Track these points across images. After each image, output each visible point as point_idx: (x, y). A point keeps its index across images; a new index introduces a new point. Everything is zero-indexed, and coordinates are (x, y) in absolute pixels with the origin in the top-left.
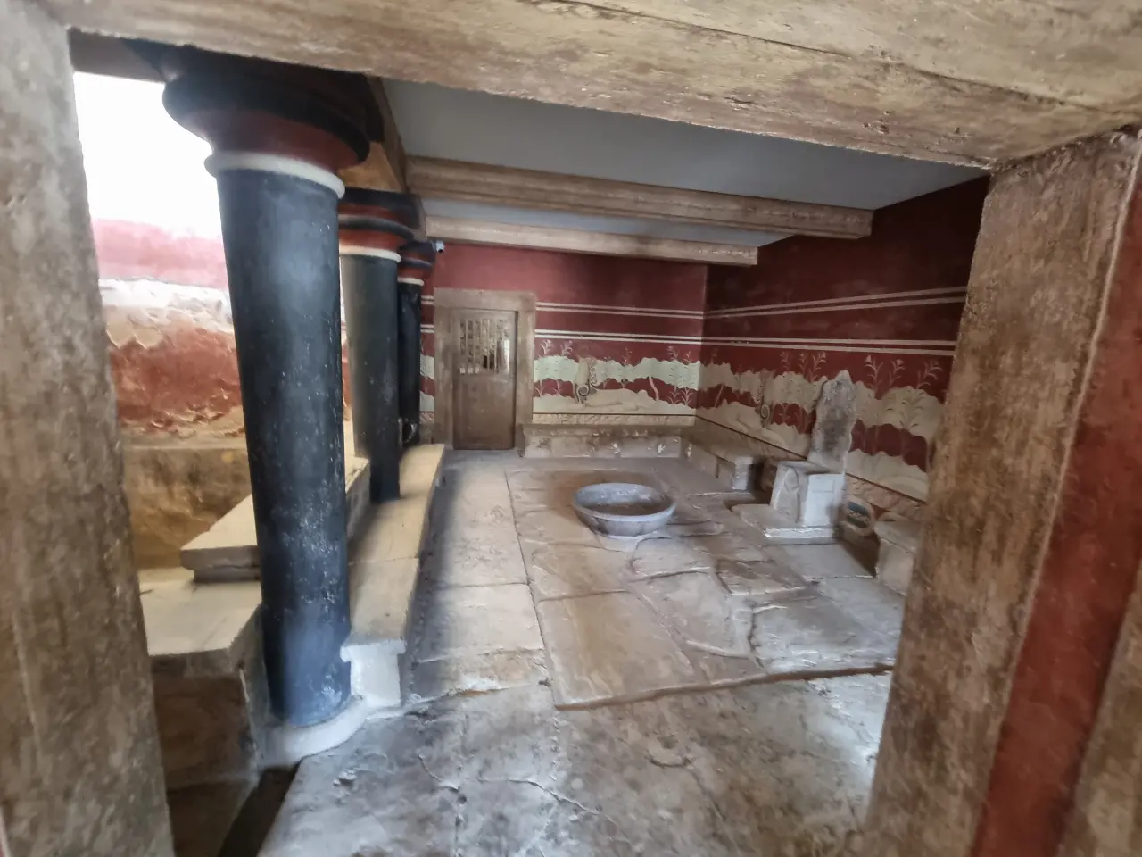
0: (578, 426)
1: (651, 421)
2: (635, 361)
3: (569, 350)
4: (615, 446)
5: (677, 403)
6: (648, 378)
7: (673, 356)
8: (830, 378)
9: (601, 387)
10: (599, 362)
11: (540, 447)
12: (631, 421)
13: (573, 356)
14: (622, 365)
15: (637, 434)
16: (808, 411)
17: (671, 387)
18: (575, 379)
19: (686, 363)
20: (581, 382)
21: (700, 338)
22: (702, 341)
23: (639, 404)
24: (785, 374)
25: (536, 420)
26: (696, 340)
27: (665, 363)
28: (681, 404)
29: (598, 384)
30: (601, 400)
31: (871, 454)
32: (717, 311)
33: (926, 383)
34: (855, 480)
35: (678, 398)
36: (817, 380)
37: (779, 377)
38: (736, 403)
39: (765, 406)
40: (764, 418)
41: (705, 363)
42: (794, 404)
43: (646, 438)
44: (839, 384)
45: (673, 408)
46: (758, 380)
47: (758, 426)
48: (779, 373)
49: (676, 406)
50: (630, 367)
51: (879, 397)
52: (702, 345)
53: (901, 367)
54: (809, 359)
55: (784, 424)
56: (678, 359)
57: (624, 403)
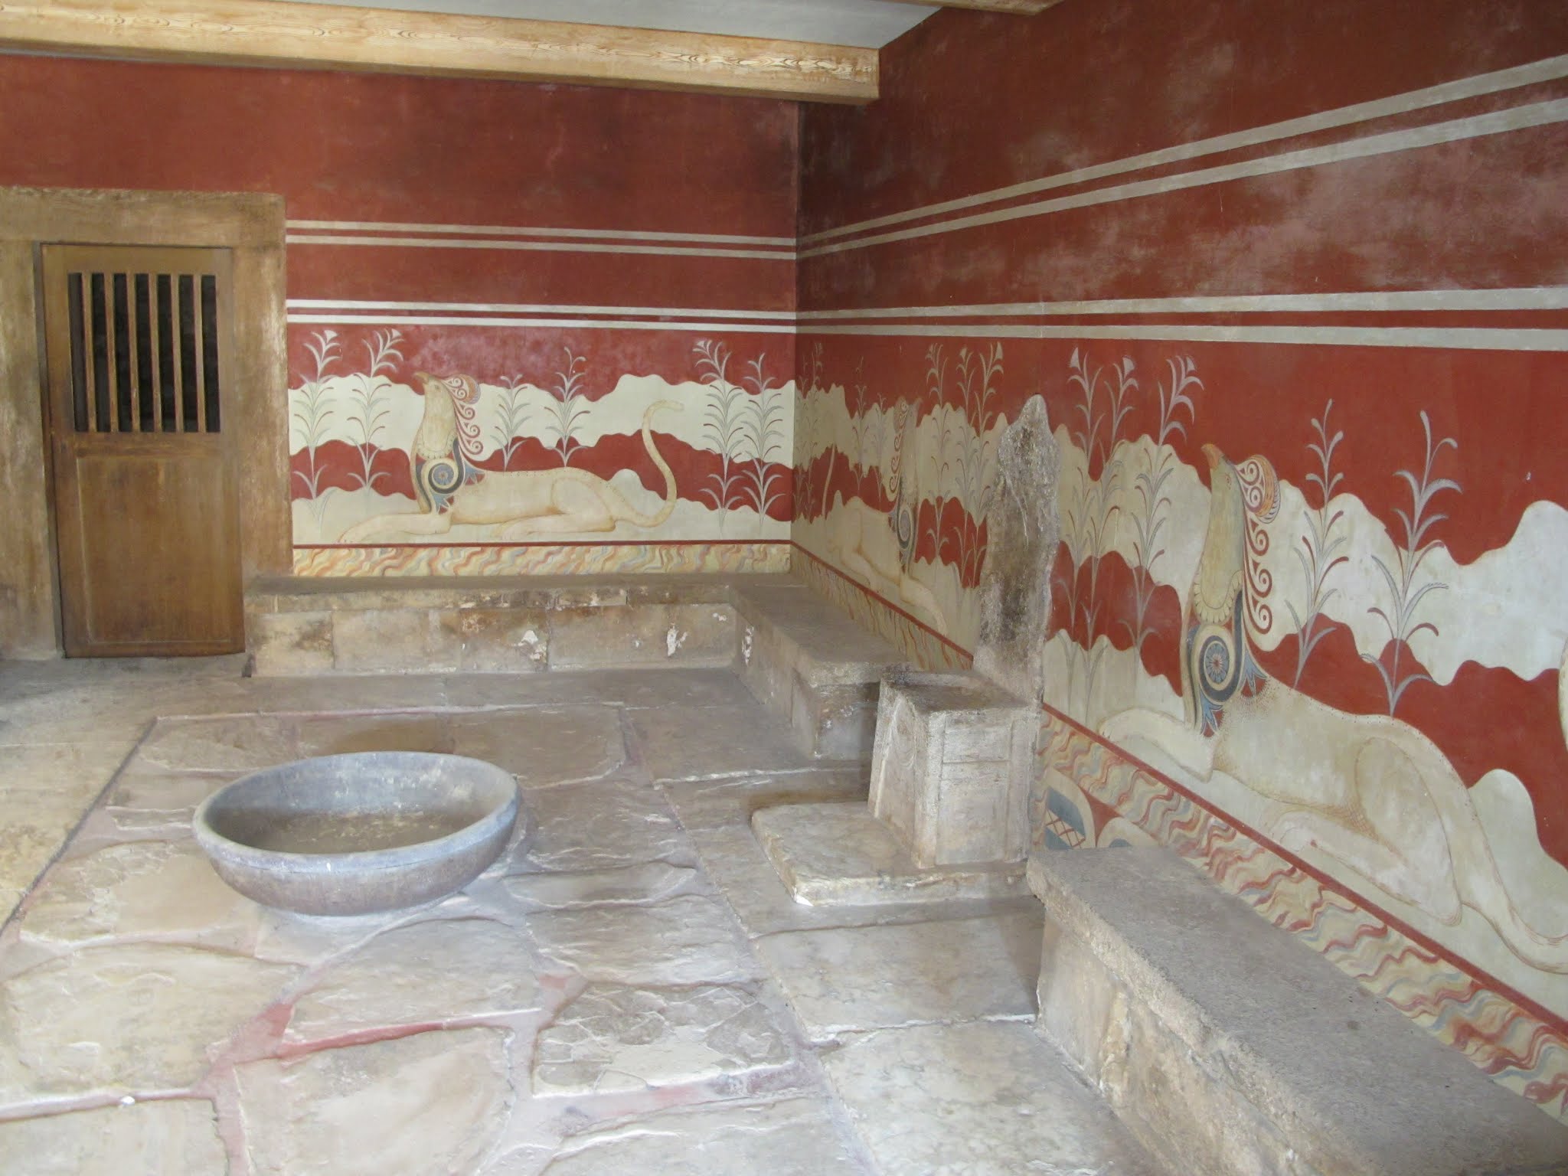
1: (654, 562)
2: (598, 386)
3: (391, 358)
4: (530, 636)
5: (734, 507)
6: (639, 433)
7: (712, 369)
8: (1010, 420)
9: (495, 463)
10: (485, 388)
11: (299, 645)
12: (594, 562)
13: (403, 376)
14: (560, 398)
15: (595, 602)
17: (711, 460)
18: (416, 443)
19: (753, 390)
20: (435, 450)
21: (792, 316)
22: (797, 323)
23: (615, 512)
25: (304, 565)
26: (780, 322)
27: (689, 390)
28: (745, 510)
29: (485, 456)
30: (500, 502)
31: (1085, 645)
32: (817, 237)
33: (1176, 425)
34: (1058, 725)
35: (734, 490)
36: (990, 425)
37: (926, 418)
38: (856, 502)
39: (906, 508)
40: (904, 544)
41: (803, 389)
42: (955, 501)
43: (625, 612)
44: (1027, 436)
45: (722, 522)
46: (891, 433)
47: (895, 569)
48: (926, 409)
49: (730, 513)
50: (581, 402)
51: (1095, 471)
52: (798, 336)
53: (1132, 381)
54: (975, 362)
55: (938, 560)
56: (727, 378)
57: (569, 510)
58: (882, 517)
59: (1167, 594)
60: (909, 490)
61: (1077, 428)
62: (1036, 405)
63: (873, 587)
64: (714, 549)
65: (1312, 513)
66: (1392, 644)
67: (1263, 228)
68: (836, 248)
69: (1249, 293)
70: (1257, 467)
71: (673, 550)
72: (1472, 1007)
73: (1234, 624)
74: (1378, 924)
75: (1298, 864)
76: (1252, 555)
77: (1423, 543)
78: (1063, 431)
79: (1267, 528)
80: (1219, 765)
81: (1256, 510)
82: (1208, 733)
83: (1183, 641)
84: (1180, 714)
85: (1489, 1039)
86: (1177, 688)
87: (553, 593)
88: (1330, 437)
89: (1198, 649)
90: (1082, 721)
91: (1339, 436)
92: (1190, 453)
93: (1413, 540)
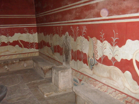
1: (22, 56)
2: (12, 35)
4: (6, 67)
5: (31, 48)
8: (64, 35)
12: (14, 57)
14: (7, 37)
15: (15, 62)
16: (61, 47)
17: (27, 43)
19: (32, 34)
21: (36, 24)
22: (37, 25)
23: (16, 50)
26: (34, 25)
27: (24, 34)
28: (33, 48)
31: (76, 61)
32: (38, 14)
33: (84, 34)
34: (74, 71)
35: (31, 46)
36: (62, 36)
37: (54, 36)
38: (46, 46)
39: (52, 47)
40: (53, 51)
41: (38, 33)
42: (58, 45)
43: (19, 63)
44: (66, 37)
45: (30, 50)
46: (50, 38)
47: (52, 54)
48: (54, 35)
49: (31, 49)
50: (10, 37)
51: (75, 40)
52: (37, 27)
53: (78, 29)
54: (59, 29)
55: (57, 52)
56: (29, 33)
57: (10, 51)
58: (50, 48)
59: (85, 54)
60: (53, 44)
61: (72, 36)
62: (67, 33)
63: (49, 56)
64: (29, 54)
65: (101, 43)
66: (113, 57)
67: (93, 10)
68: (40, 16)
69: (92, 18)
70: (94, 38)
71: (24, 54)
72: (127, 99)
73: (94, 57)
74: (115, 90)
75: (104, 84)
76: (95, 49)
77: (115, 45)
78: (71, 36)
79: (96, 45)
80: (94, 73)
81: (95, 43)
82: (92, 70)
83: (88, 59)
84: (88, 68)
85: (130, 103)
86: (88, 65)
87: (9, 61)
88: (103, 34)
89: (90, 60)
90: (76, 70)
91: (104, 34)
92: (86, 38)
93: (114, 45)
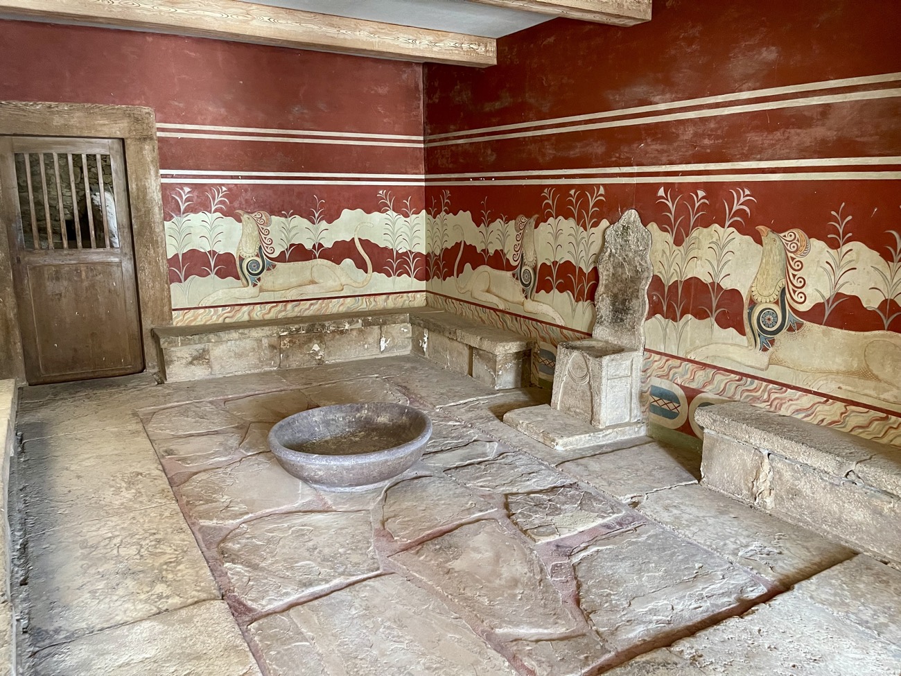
0: (252, 324)
2: (331, 216)
3: (222, 203)
4: (316, 347)
5: (399, 275)
7: (386, 205)
8: (612, 223)
9: (281, 258)
11: (191, 363)
13: (229, 212)
14: (313, 222)
15: (347, 327)
16: (587, 270)
17: (387, 252)
19: (406, 216)
20: (249, 253)
21: (423, 177)
22: (426, 180)
24: (551, 220)
25: (178, 320)
26: (417, 180)
27: (376, 215)
28: (405, 275)
30: (285, 279)
31: (675, 320)
33: (737, 218)
34: (657, 357)
35: (399, 267)
36: (595, 225)
37: (543, 225)
41: (432, 214)
42: (567, 262)
43: (360, 331)
44: (626, 229)
45: (394, 283)
48: (543, 220)
49: (398, 278)
50: (324, 224)
51: (678, 242)
52: (426, 187)
53: (704, 201)
54: (582, 196)
55: (555, 291)
56: (394, 210)
57: (321, 281)
59: (733, 293)
61: (664, 225)
62: (632, 215)
64: (391, 297)
66: (885, 301)
67: (798, 130)
68: (460, 142)
70: (794, 234)
71: (372, 298)
74: (885, 415)
75: (829, 397)
76: (791, 271)
78: (652, 225)
80: (773, 362)
81: (794, 252)
82: (764, 350)
87: (324, 323)
89: (756, 314)
90: (674, 354)
91: (850, 218)
92: (747, 231)
93: (897, 258)
